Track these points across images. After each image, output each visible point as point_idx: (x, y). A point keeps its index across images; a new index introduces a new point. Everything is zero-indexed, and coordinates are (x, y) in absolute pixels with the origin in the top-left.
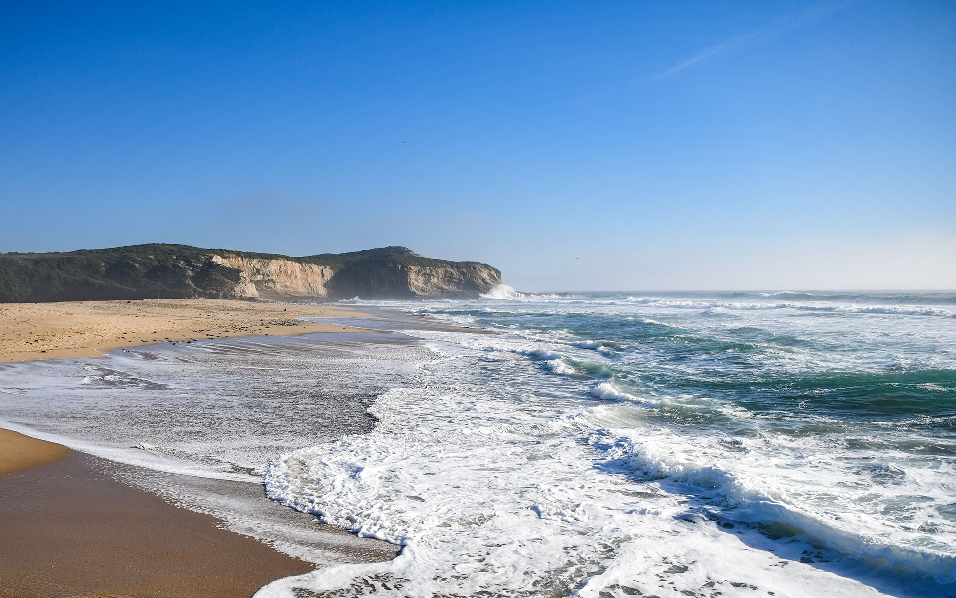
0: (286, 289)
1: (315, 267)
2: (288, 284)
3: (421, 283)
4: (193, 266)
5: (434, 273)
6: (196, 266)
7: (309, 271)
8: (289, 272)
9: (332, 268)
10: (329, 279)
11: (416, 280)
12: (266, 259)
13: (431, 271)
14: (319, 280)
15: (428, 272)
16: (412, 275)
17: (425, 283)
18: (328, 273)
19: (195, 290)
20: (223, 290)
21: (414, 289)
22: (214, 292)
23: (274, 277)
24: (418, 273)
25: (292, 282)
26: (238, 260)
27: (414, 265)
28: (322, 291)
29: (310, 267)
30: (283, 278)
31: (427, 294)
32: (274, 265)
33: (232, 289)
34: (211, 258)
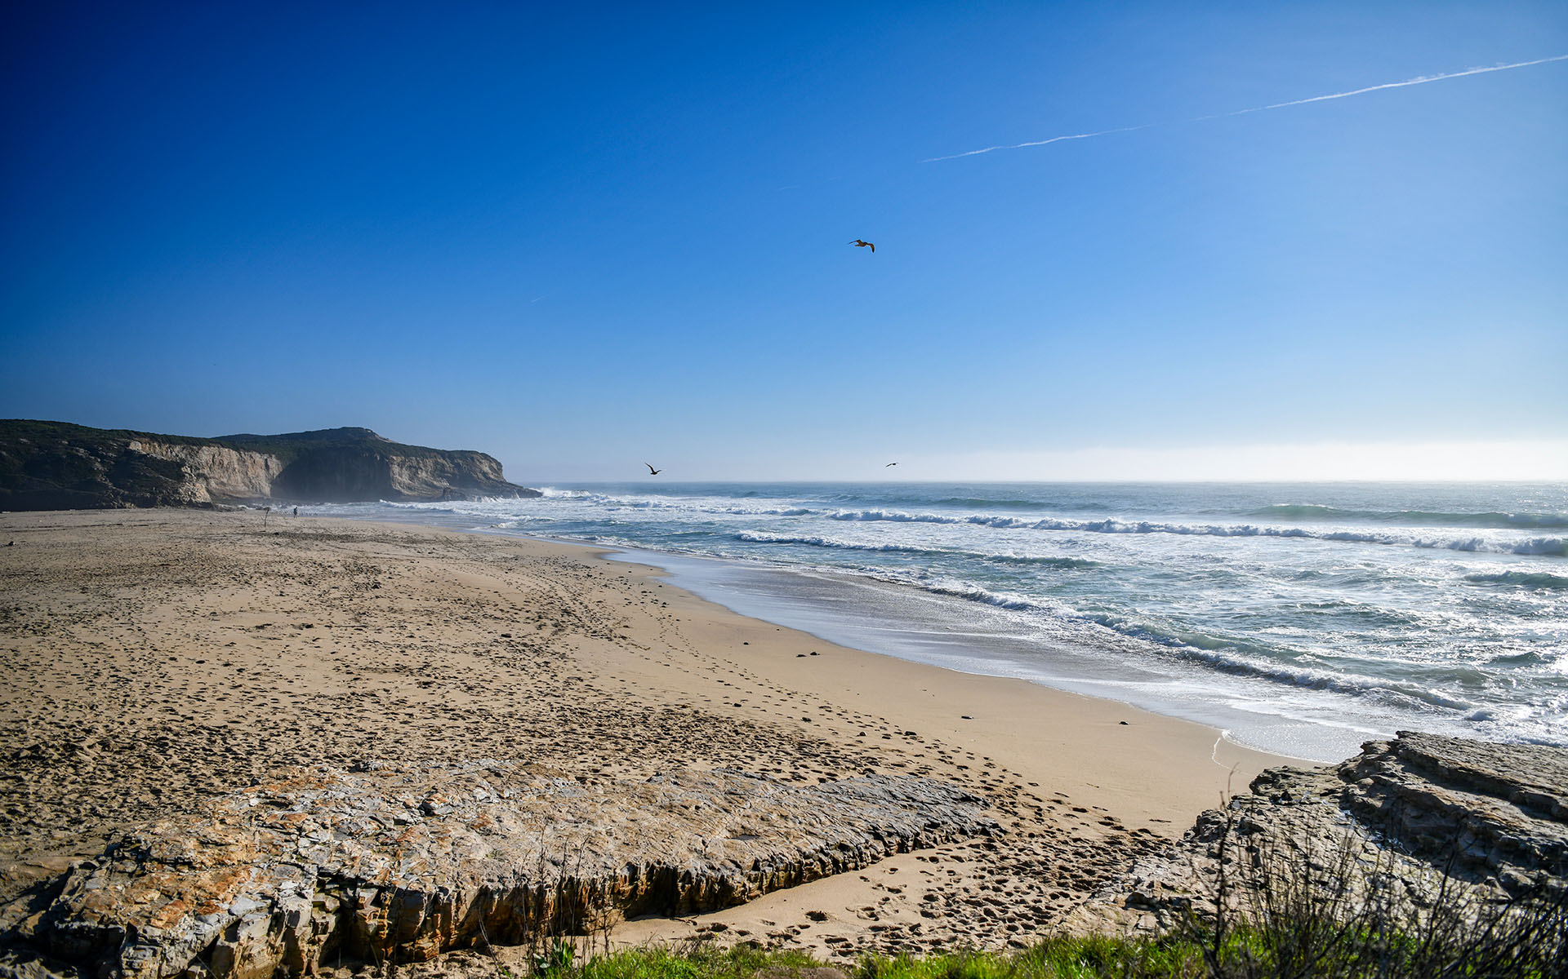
0: (223, 488)
1: (257, 456)
2: (225, 480)
3: (405, 479)
4: (102, 457)
5: (421, 465)
6: (106, 457)
7: (249, 463)
8: (226, 463)
9: (278, 458)
10: (277, 474)
11: (400, 475)
12: (194, 445)
13: (418, 462)
14: (262, 473)
15: (415, 464)
16: (396, 469)
17: (411, 479)
18: (275, 466)
19: (116, 494)
20: (161, 492)
21: (398, 487)
22: (148, 495)
23: (206, 471)
24: (401, 465)
25: (230, 477)
26: (154, 446)
27: (396, 456)
28: (267, 489)
29: (251, 457)
30: (217, 473)
31: (415, 493)
32: (205, 455)
33: (176, 492)
34: (128, 444)
